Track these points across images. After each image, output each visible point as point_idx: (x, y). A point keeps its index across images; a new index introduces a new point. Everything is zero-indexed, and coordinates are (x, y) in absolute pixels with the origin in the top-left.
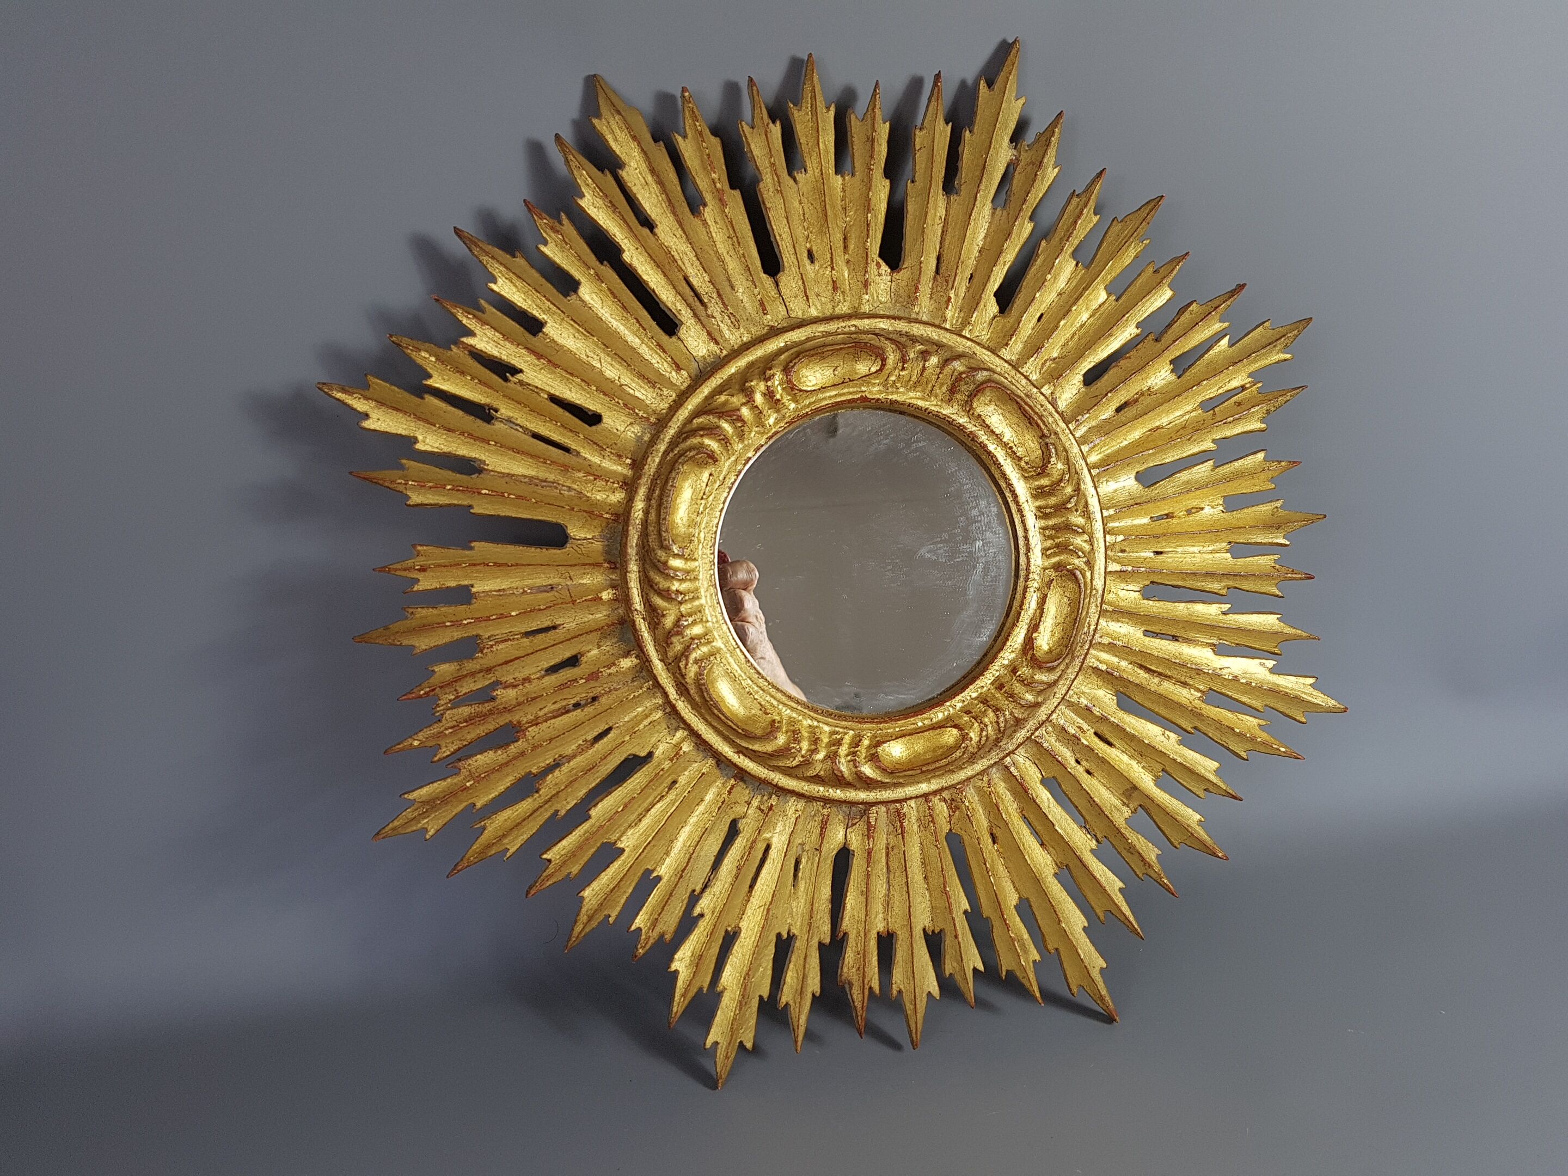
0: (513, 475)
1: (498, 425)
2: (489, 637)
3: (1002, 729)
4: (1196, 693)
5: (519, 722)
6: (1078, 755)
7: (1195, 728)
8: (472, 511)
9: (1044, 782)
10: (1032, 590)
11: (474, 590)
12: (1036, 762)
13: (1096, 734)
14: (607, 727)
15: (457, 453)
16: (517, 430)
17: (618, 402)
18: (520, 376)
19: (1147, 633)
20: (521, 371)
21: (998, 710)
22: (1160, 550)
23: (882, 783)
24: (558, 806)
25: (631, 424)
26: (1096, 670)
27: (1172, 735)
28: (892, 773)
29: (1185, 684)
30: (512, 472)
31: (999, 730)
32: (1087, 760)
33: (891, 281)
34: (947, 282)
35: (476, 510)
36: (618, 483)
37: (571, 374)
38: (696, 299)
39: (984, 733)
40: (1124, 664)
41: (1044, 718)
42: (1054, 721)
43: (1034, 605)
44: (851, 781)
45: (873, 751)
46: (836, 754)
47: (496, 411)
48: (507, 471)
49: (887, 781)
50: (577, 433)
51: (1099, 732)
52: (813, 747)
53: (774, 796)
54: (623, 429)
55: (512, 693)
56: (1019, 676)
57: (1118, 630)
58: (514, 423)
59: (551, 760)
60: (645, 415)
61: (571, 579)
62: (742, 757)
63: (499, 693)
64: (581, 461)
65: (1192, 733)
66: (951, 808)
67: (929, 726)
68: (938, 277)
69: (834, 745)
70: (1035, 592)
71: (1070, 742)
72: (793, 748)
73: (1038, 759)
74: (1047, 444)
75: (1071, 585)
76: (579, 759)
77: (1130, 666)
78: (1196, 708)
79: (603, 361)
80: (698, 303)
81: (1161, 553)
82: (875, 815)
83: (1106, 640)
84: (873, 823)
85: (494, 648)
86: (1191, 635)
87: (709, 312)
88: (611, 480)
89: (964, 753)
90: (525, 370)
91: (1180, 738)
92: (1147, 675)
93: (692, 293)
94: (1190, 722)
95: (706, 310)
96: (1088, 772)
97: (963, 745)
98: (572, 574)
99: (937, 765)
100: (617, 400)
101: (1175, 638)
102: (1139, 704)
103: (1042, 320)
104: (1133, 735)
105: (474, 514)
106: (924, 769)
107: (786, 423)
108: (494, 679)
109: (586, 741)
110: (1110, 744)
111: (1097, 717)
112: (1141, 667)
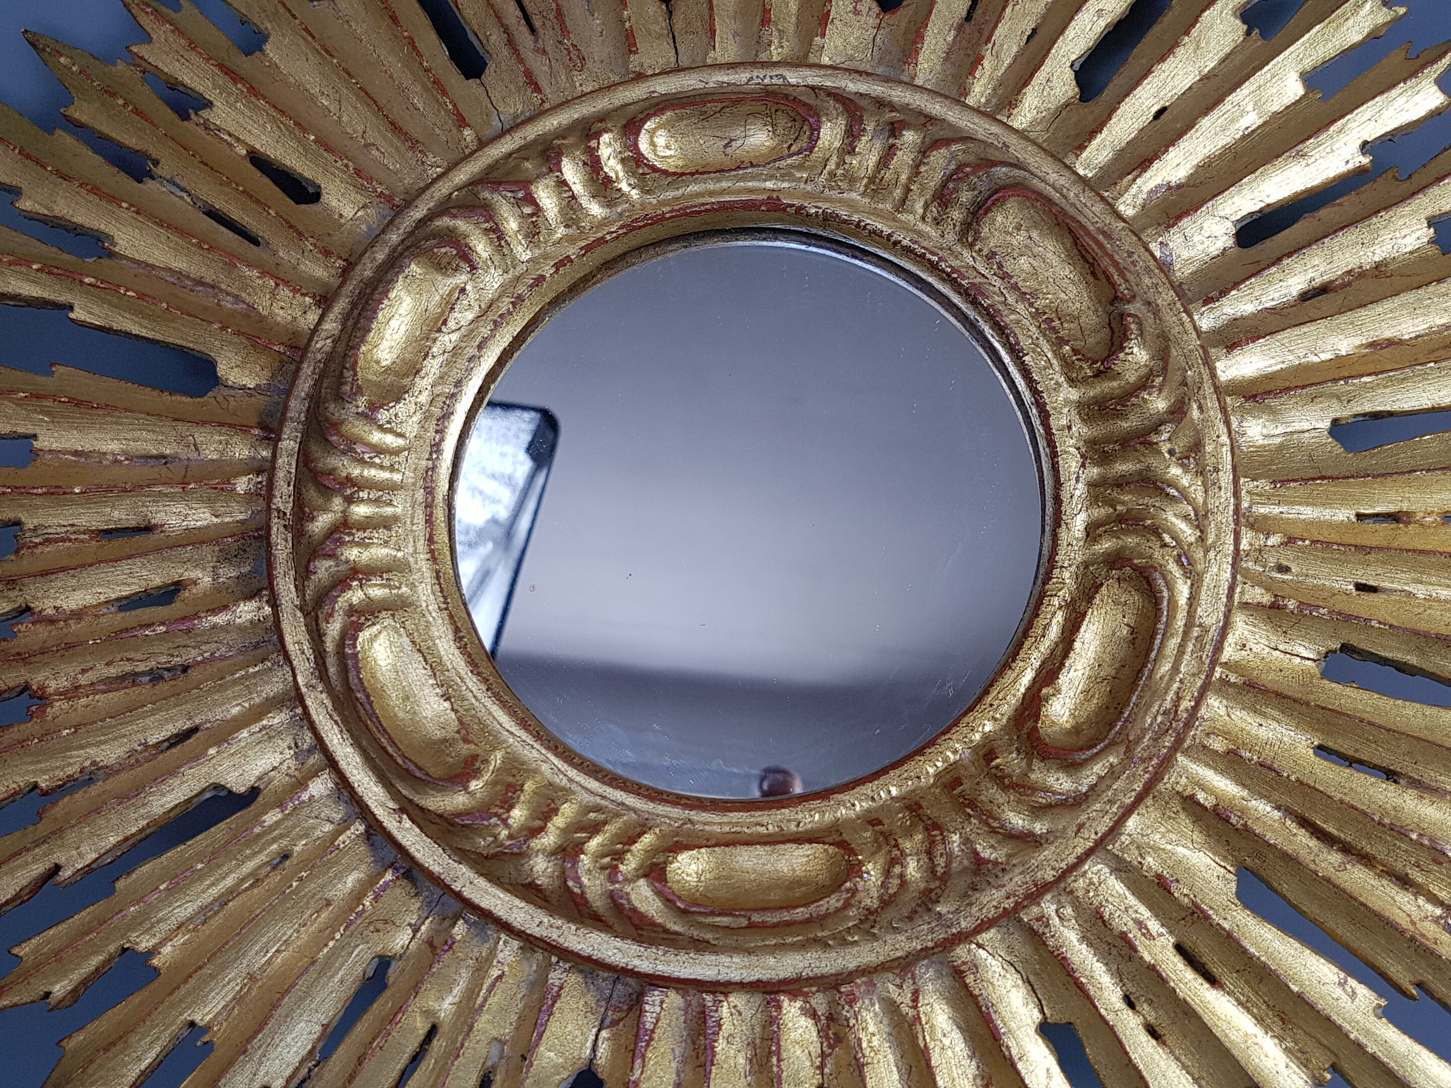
0: (153, 267)
1: (150, 185)
2: (35, 529)
3: (940, 870)
4: (1429, 907)
5: (42, 688)
6: (1129, 985)
7: (1419, 985)
8: (72, 315)
9: (1045, 1030)
10: (1056, 602)
11: (37, 444)
12: (1032, 978)
13: (1179, 948)
14: (188, 725)
15: (75, 220)
16: (181, 197)
17: (346, 166)
18: (205, 113)
19: (1321, 750)
20: (209, 104)
21: (936, 826)
22: (1371, 583)
23: (666, 931)
24: (60, 857)
25: (364, 207)
26: (1189, 803)
27: (1363, 991)
28: (685, 912)
29: (1404, 882)
30: (151, 261)
31: (933, 872)
32: (1150, 1002)
33: (878, 27)
34: (980, 32)
35: (78, 314)
36: (314, 297)
37: (282, 112)
38: (523, 22)
39: (897, 870)
40: (1262, 807)
41: (1049, 875)
42: (1080, 893)
43: (1054, 632)
44: (601, 911)
45: (660, 859)
46: (578, 848)
47: (156, 163)
48: (143, 258)
49: (677, 928)
50: (265, 206)
51: (1188, 944)
52: (538, 823)
53: (461, 922)
54: (351, 215)
55: (42, 632)
56: (997, 767)
57: (1254, 730)
58: (178, 186)
59: (77, 768)
60: (387, 192)
61: (197, 449)
62: (407, 823)
63: (23, 629)
64: (265, 256)
65: (1412, 998)
66: (827, 1038)
67: (792, 834)
68: (967, 26)
69: (582, 829)
70: (1060, 608)
71: (1114, 952)
72: (496, 815)
73: (1036, 974)
74: (1122, 316)
75: (1135, 599)
76: (123, 776)
77: (1277, 814)
78: (1423, 935)
79: (344, 103)
80: (524, 29)
81: (1373, 590)
82: (658, 1009)
83: (1218, 744)
84: (649, 1026)
85: (38, 551)
86: (1430, 774)
87: (540, 44)
88: (304, 291)
89: (847, 905)
90: (215, 103)
91: (1383, 1003)
92: (1313, 843)
93: (518, 13)
94: (1409, 969)
95: (536, 41)
96: (1152, 1032)
97: (848, 884)
98: (199, 439)
99: (786, 916)
100: (345, 161)
101: (1391, 775)
102: (1289, 902)
103: (1162, 117)
104: (1265, 966)
105: (72, 320)
106: (756, 918)
107: (622, 227)
108: (20, 601)
109: (145, 745)
110: (1212, 981)
111: (1181, 907)
112: (1304, 822)
